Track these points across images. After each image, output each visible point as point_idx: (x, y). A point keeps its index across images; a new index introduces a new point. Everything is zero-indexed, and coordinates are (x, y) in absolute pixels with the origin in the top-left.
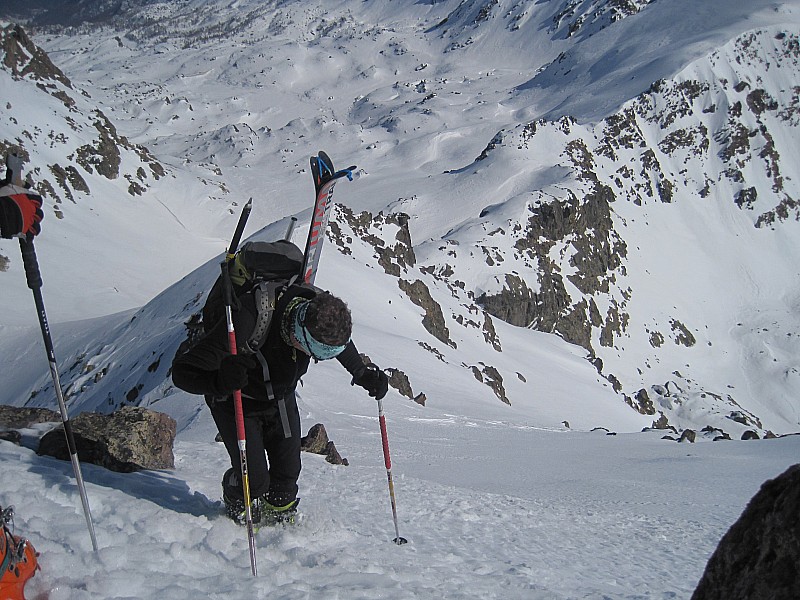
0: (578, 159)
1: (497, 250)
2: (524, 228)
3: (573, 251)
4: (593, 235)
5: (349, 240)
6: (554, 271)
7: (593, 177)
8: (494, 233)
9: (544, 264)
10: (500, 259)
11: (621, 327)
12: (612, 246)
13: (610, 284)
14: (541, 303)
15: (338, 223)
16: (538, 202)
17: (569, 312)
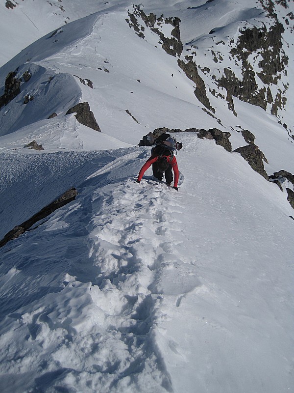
0: (266, 6)
1: (220, 54)
2: (235, 42)
3: (261, 58)
4: (272, 51)
5: (143, 29)
6: (250, 69)
7: (275, 16)
8: (219, 43)
9: (245, 64)
10: (221, 59)
11: (282, 105)
12: (281, 58)
13: (278, 80)
14: (242, 87)
15: (135, 15)
16: (245, 28)
17: (257, 94)
